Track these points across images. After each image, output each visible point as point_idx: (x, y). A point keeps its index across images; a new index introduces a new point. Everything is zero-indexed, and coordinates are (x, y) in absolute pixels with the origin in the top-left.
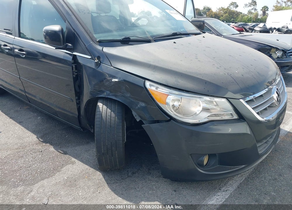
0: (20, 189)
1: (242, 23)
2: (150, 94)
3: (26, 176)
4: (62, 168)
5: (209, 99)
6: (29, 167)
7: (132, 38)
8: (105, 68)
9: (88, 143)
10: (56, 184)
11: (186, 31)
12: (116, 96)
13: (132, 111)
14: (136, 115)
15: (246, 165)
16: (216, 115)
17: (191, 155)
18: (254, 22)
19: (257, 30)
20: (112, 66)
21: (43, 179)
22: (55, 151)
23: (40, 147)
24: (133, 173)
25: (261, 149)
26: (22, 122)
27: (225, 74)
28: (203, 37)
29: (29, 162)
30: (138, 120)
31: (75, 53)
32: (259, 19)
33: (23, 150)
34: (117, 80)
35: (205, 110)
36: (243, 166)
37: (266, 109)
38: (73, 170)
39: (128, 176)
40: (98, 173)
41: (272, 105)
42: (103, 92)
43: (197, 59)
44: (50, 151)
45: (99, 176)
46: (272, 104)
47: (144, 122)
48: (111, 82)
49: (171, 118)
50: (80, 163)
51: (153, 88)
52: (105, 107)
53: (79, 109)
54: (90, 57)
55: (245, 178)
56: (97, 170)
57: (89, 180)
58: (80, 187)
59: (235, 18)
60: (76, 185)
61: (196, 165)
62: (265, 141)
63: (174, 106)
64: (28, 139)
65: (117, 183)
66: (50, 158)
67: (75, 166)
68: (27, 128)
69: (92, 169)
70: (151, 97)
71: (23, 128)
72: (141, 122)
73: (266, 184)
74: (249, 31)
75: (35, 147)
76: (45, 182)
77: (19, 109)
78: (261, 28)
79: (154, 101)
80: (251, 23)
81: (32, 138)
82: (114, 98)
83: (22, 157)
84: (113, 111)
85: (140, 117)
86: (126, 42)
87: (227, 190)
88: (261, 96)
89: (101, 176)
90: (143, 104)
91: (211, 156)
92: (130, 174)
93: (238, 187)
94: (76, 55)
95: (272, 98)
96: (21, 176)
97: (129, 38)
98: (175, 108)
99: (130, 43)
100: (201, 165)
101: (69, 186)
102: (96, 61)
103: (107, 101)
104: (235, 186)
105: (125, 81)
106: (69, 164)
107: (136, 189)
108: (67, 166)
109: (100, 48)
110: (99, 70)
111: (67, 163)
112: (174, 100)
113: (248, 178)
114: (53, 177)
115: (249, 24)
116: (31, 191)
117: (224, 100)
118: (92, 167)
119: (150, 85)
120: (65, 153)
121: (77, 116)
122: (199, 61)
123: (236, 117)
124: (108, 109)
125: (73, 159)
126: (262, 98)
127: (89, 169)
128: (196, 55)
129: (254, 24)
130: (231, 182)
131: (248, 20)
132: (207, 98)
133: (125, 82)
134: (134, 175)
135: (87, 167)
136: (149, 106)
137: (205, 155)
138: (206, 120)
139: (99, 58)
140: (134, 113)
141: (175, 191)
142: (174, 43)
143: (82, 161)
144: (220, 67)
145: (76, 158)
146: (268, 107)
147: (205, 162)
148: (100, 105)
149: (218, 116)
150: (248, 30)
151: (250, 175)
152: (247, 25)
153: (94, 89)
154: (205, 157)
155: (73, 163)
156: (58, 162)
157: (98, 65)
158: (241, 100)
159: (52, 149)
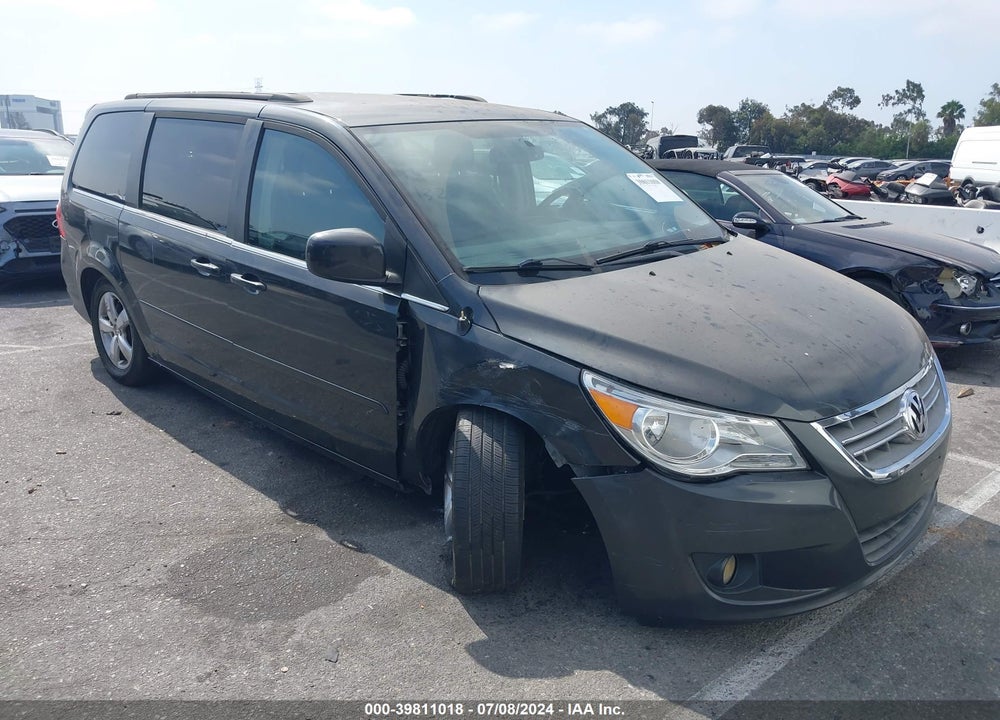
0: (264, 626)
1: (871, 160)
2: (592, 403)
3: (272, 600)
4: (356, 583)
5: (737, 421)
6: (275, 577)
7: (544, 263)
8: (484, 334)
9: (413, 524)
10: (350, 620)
11: (682, 234)
12: (505, 403)
13: (546, 441)
14: (554, 452)
15: (833, 588)
16: (752, 459)
17: (691, 555)
18: (913, 155)
19: (914, 195)
20: (499, 331)
21: (315, 608)
22: (332, 541)
23: (290, 531)
24: (540, 603)
25: (873, 547)
26: (227, 464)
27: (777, 360)
28: (728, 253)
29: (272, 567)
30: (559, 465)
31: (405, 296)
32: (932, 143)
33: (246, 536)
34: (511, 366)
35: (729, 445)
36: (825, 590)
37: (882, 448)
38: (386, 589)
39: (528, 610)
40: (451, 598)
41: (901, 439)
42: (472, 392)
43: (709, 319)
44: (317, 540)
45: (452, 604)
46: (902, 435)
47: (574, 469)
48: (495, 370)
49: (645, 463)
50: (402, 572)
51: (601, 389)
52: (477, 430)
53: (402, 432)
54: (447, 308)
55: (832, 629)
56: (448, 592)
57: (429, 613)
58: (409, 629)
59: (848, 141)
60: (398, 624)
61: (703, 580)
62: (882, 530)
63: (649, 433)
64: (253, 508)
65: (500, 623)
66: (321, 558)
67: (388, 581)
68: (247, 481)
69: (434, 589)
70: (597, 409)
71: (233, 479)
72: (567, 471)
73: (885, 644)
74: (890, 196)
75: (277, 529)
76: (321, 613)
77: (209, 427)
78: (927, 187)
79: (603, 418)
80: (904, 157)
81: (263, 507)
82: (500, 408)
83: (249, 552)
84: (497, 441)
85: (566, 457)
86: (533, 272)
87: (780, 654)
88: (870, 414)
89: (459, 607)
90: (574, 427)
91: (741, 560)
92: (531, 605)
93: (811, 648)
94: (407, 301)
95: (902, 419)
96: (259, 598)
97: (538, 263)
98: (653, 439)
99: (541, 273)
100: (716, 582)
101: (381, 625)
102: (461, 319)
103: (483, 415)
104: (803, 644)
105: (531, 368)
106: (373, 574)
107: (548, 639)
108: (369, 579)
109: (471, 287)
110: (467, 338)
111: (368, 572)
112: (650, 421)
113: (840, 627)
114: (339, 602)
115: (897, 163)
116: (293, 632)
117: (771, 423)
118: (434, 585)
119: (595, 382)
120: (360, 549)
121: (394, 451)
122: (713, 325)
123: (801, 465)
124: (485, 434)
125: (383, 564)
126: (871, 421)
127: (425, 588)
128: (707, 309)
129: (914, 163)
130: (791, 635)
131: (894, 148)
132: (732, 418)
133: (532, 371)
134: (543, 607)
135: (419, 582)
136: (588, 431)
137: (728, 556)
138: (729, 470)
139: (468, 312)
140: (550, 447)
141: (648, 648)
142: (652, 274)
143: (406, 569)
144: (766, 341)
145: (389, 561)
146: (890, 442)
147: (727, 574)
148: (465, 425)
149: (758, 462)
150: (884, 190)
151: (844, 620)
152: (888, 166)
153: (452, 386)
154: (725, 562)
155: (384, 573)
156: (344, 569)
157: (465, 327)
158: (815, 425)
159: (322, 536)
